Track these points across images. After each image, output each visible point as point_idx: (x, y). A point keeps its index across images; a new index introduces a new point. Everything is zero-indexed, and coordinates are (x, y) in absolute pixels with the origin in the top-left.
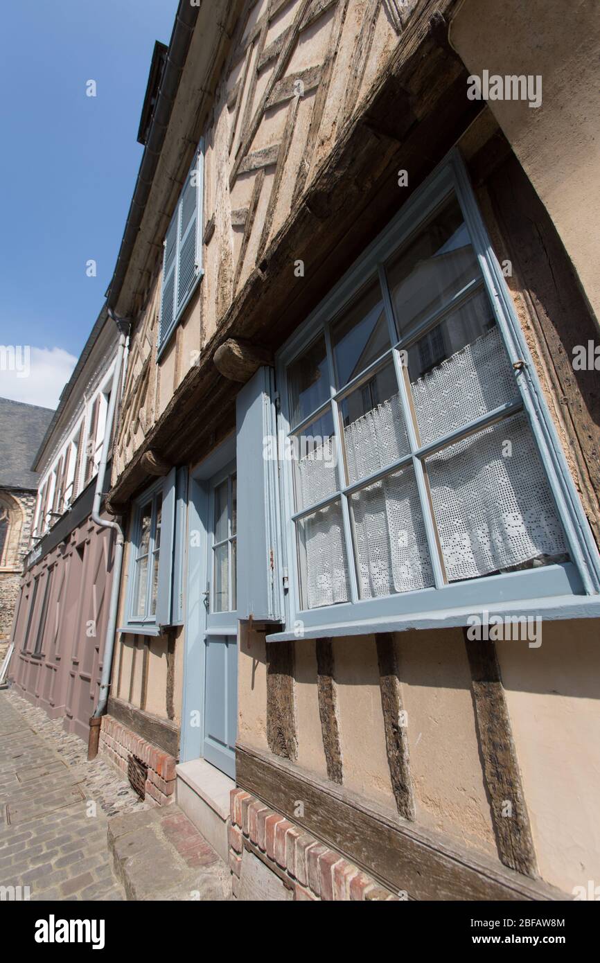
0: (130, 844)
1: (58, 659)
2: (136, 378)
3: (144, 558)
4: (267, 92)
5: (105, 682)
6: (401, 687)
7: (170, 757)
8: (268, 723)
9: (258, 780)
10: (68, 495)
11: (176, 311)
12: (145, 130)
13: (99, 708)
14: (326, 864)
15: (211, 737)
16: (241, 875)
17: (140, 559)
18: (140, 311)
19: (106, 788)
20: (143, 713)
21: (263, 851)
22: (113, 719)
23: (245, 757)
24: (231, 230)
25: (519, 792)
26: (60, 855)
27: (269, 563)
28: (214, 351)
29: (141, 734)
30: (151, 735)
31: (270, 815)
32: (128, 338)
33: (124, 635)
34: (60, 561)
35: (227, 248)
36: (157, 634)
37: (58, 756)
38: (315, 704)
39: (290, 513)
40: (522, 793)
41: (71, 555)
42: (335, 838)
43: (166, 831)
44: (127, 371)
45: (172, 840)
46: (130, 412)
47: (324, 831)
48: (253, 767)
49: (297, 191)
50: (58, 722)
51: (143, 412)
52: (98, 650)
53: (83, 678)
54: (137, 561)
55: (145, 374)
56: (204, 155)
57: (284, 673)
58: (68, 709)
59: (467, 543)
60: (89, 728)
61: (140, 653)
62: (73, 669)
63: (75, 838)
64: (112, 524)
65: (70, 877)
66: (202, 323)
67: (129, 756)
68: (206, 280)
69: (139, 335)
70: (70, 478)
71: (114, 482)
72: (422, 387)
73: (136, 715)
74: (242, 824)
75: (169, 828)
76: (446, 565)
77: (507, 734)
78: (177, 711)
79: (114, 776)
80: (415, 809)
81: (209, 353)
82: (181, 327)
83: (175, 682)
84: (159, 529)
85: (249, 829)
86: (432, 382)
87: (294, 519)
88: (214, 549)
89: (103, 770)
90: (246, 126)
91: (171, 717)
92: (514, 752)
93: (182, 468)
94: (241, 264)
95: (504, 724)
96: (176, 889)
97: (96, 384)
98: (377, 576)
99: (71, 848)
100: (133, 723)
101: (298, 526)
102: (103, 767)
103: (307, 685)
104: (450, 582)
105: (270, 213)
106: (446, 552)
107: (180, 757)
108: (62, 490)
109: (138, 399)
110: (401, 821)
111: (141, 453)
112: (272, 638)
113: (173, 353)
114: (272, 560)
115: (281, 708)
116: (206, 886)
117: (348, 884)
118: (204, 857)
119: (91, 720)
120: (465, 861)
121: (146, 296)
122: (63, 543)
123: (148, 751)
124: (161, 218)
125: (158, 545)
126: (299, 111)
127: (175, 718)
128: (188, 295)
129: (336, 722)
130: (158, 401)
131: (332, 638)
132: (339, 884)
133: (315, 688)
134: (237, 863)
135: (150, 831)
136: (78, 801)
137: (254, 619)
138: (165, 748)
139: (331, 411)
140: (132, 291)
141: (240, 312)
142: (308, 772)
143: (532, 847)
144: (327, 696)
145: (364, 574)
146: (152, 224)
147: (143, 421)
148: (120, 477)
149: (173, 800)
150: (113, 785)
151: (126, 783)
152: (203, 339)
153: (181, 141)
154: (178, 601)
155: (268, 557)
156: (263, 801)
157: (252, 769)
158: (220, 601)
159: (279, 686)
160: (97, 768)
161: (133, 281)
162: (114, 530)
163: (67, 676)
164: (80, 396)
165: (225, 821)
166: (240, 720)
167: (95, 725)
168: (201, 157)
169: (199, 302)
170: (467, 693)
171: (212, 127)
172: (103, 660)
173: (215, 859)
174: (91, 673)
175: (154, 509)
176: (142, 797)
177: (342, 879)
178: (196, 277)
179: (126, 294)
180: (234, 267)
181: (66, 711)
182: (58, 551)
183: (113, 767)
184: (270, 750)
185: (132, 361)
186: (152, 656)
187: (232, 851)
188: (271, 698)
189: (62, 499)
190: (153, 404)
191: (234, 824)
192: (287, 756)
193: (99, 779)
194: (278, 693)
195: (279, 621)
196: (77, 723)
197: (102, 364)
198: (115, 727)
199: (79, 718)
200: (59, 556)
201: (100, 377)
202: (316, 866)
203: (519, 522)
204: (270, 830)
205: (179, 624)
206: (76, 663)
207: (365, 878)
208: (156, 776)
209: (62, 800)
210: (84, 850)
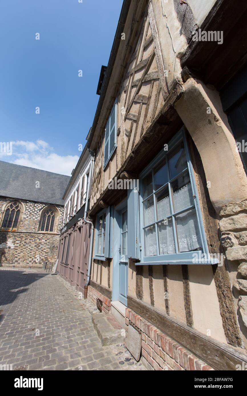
0: (98, 321)
1: (73, 266)
2: (97, 173)
3: (100, 234)
4: (134, 96)
5: (89, 275)
6: (168, 280)
7: (109, 299)
8: (136, 289)
9: (133, 305)
10: (75, 209)
11: (109, 156)
12: (99, 91)
13: (87, 283)
14: (149, 326)
15: (121, 294)
16: (128, 332)
17: (99, 235)
18: (98, 149)
19: (90, 308)
20: (101, 285)
21: (134, 324)
22: (91, 287)
23: (129, 299)
24: (125, 136)
25: (191, 307)
26: (79, 322)
27: (136, 242)
28: (120, 174)
29: (100, 292)
30: (103, 292)
31: (136, 315)
32: (94, 157)
33: (94, 260)
34: (73, 232)
35: (124, 140)
36: (105, 260)
37: (75, 297)
38: (148, 284)
39: (142, 227)
40: (192, 308)
41: (77, 231)
42: (151, 320)
43: (108, 320)
44: (94, 169)
45: (110, 322)
46: (95, 184)
47: (149, 319)
48: (132, 302)
49: (141, 133)
50: (74, 287)
51: (99, 186)
52: (86, 264)
53: (82, 273)
54: (98, 235)
55: (100, 173)
56: (117, 104)
57: (140, 275)
58: (77, 283)
59: (186, 241)
60: (84, 290)
61: (100, 266)
62: (78, 269)
63: (83, 319)
64: (90, 222)
65: (82, 328)
66: (117, 163)
67: (97, 299)
68: (118, 148)
69: (98, 158)
70: (75, 204)
71: (90, 208)
72: (176, 195)
73: (99, 286)
74: (128, 317)
75: (109, 319)
76: (180, 247)
77: (189, 293)
78: (111, 285)
79: (92, 305)
80: (170, 313)
81: (119, 174)
82: (111, 161)
83: (110, 276)
84: (105, 224)
85: (130, 318)
86: (179, 194)
87: (144, 229)
88: (122, 234)
89: (89, 303)
90: (129, 102)
91: (109, 287)
92: (191, 297)
93: (112, 206)
94: (128, 148)
95: (189, 290)
96: (111, 332)
97: (83, 171)
98: (164, 248)
99: (82, 321)
100: (98, 289)
101: (145, 231)
102: (89, 302)
103: (146, 279)
104: (181, 252)
105: (135, 136)
106: (180, 244)
107: (112, 300)
108: (73, 207)
109: (98, 181)
110: (167, 315)
111: (99, 201)
112: (137, 264)
113: (108, 169)
114: (137, 241)
115: (139, 285)
116: (119, 333)
117: (153, 331)
118: (119, 327)
119: (85, 287)
120: (178, 324)
121: (99, 144)
122: (74, 226)
123: (102, 297)
124: (104, 120)
125: (105, 230)
126: (142, 108)
127: (110, 288)
128: (113, 152)
129: (153, 289)
130: (104, 184)
131: (152, 265)
132: (151, 331)
133: (148, 279)
134: (127, 328)
135: (104, 319)
136: (82, 310)
137: (132, 258)
138: (107, 296)
139: (153, 197)
140: (95, 142)
141: (127, 164)
142: (146, 303)
143: (193, 320)
144: (151, 282)
145: (162, 247)
146: (102, 122)
147: (100, 189)
148: (92, 207)
149: (110, 313)
150: (92, 307)
151: (96, 307)
152: (117, 168)
153: (110, 98)
154: (111, 250)
155: (136, 240)
156: (134, 311)
157: (131, 302)
158: (124, 251)
159: (139, 278)
160: (87, 302)
161: (95, 139)
162: (90, 224)
163: (76, 272)
164: (78, 174)
165: (124, 317)
166: (129, 288)
167: (86, 288)
168: (116, 105)
169: (116, 156)
170: (182, 282)
171: (119, 95)
172: (88, 267)
173: (122, 328)
174: (84, 271)
175: (103, 218)
176: (101, 312)
177: (152, 330)
178: (115, 147)
179: (93, 143)
180: (126, 148)
181: (76, 284)
182: (72, 229)
183: (92, 302)
184: (136, 297)
185: (96, 166)
186: (103, 267)
187: (126, 325)
188: (137, 282)
189: (73, 210)
190: (103, 185)
191: (127, 318)
192: (141, 299)
193: (88, 305)
194: (139, 280)
195: (139, 259)
196: (80, 288)
197: (85, 164)
198: (92, 290)
199: (81, 286)
200: (72, 230)
201: (85, 168)
202: (146, 327)
203: (196, 238)
204: (136, 319)
205: (111, 258)
206: (79, 268)
207: (158, 330)
208: (105, 305)
209: (78, 309)
210: (85, 322)
